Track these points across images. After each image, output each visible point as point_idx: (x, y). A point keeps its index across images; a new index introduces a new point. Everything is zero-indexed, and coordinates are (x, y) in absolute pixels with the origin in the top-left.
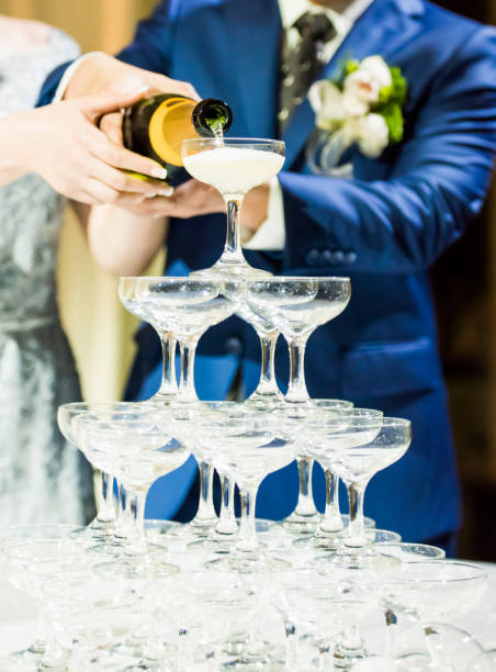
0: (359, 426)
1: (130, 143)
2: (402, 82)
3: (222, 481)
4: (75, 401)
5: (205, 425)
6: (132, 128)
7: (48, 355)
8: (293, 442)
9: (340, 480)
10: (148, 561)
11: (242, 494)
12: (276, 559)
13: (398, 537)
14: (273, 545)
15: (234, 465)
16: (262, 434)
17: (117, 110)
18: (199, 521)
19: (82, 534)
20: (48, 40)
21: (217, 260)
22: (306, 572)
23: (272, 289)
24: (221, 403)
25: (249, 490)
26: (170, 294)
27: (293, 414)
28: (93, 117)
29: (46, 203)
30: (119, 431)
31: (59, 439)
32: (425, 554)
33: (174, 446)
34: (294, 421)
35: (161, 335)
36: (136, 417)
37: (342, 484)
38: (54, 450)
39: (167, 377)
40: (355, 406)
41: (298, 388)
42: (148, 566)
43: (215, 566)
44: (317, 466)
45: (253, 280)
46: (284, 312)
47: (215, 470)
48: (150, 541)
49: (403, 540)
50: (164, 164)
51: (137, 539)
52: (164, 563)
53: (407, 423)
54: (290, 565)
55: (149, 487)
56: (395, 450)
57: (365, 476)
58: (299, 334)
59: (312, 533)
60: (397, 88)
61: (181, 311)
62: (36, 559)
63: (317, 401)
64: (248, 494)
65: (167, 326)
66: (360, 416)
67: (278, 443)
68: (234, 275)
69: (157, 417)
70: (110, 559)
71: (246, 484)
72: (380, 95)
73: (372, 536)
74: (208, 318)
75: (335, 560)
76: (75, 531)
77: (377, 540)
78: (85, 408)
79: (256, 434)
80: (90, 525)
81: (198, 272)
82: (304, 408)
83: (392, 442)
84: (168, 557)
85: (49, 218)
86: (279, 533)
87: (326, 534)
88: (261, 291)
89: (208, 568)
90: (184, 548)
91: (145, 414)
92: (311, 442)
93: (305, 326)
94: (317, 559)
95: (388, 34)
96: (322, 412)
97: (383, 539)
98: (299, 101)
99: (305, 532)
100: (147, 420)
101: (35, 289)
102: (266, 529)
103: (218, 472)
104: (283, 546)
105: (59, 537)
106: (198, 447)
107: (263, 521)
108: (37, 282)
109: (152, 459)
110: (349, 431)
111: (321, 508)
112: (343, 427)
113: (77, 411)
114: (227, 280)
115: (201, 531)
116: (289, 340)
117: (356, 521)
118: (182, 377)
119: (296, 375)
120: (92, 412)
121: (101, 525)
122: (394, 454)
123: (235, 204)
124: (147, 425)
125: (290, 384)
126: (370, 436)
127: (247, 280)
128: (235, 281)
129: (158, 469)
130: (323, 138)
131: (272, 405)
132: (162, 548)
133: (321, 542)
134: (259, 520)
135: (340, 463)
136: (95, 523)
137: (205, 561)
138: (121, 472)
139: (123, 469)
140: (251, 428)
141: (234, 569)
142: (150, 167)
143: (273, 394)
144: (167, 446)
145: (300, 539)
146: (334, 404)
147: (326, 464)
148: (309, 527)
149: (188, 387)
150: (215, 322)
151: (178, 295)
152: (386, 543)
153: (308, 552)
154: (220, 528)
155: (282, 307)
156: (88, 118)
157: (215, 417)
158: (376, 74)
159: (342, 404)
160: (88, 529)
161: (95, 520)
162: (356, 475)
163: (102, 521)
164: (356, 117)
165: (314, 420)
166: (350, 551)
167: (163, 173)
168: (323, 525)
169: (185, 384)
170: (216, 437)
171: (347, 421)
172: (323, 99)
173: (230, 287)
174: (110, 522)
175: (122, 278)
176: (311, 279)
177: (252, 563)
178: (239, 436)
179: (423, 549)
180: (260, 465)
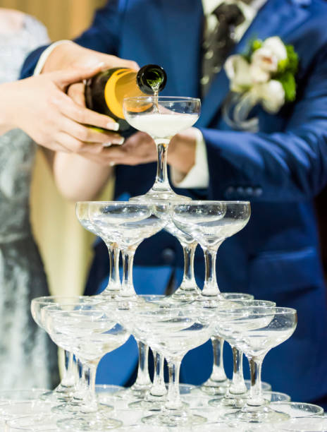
0: (258, 314)
1: (91, 104)
2: (295, 56)
3: (155, 356)
4: (44, 296)
5: (141, 313)
6: (92, 93)
7: (24, 261)
8: (207, 327)
9: (244, 355)
10: (98, 417)
11: (170, 366)
12: (195, 415)
13: (289, 398)
14: (193, 404)
15: (163, 344)
16: (184, 320)
17: (80, 81)
18: (138, 386)
19: (49, 396)
20: (24, 26)
21: (149, 189)
22: (219, 424)
23: (191, 210)
24: (154, 296)
25: (174, 362)
26: (115, 215)
27: (207, 304)
28: (63, 86)
29: (22, 147)
30: (77, 318)
31: (32, 325)
32: (308, 411)
33: (118, 329)
34: (210, 311)
35: (108, 245)
36: (89, 307)
37: (245, 358)
38: (29, 333)
39: (113, 277)
40: (255, 299)
41: (212, 286)
42: (98, 421)
43: (149, 420)
44: (226, 344)
45: (177, 203)
46: (200, 228)
47: (150, 348)
48: (101, 401)
49: (292, 400)
50: (117, 119)
51: (90, 401)
52: (110, 419)
53: (294, 311)
54: (206, 420)
55: (99, 360)
56: (285, 332)
57: (262, 352)
58: (211, 244)
59: (223, 394)
60: (290, 60)
61: (122, 227)
62: (14, 415)
63: (226, 294)
64: (174, 366)
65: (113, 239)
66: (259, 306)
67: (197, 327)
68: (163, 200)
69: (106, 308)
70: (70, 415)
71: (172, 358)
72: (279, 66)
73: (269, 397)
74: (143, 233)
75: (240, 416)
76: (44, 394)
77: (272, 400)
78: (51, 301)
79: (179, 320)
80: (56, 390)
81: (136, 198)
82: (216, 300)
83: (283, 326)
84: (115, 414)
85: (25, 158)
86: (198, 396)
87: (234, 396)
88: (183, 212)
89: (144, 422)
90: (127, 407)
91: (96, 305)
92: (221, 326)
93: (216, 238)
94: (226, 415)
95: (284, 20)
96: (229, 303)
97: (277, 400)
98: (217, 69)
99: (218, 394)
100: (98, 310)
101: (14, 212)
102: (189, 392)
103: (152, 349)
104: (202, 405)
105: (33, 399)
106: (136, 330)
107: (186, 386)
108: (16, 206)
109: (102, 340)
110: (250, 317)
111: (230, 376)
112: (246, 314)
113: (46, 303)
114: (157, 204)
115: (140, 393)
116: (204, 249)
117: (255, 386)
118: (124, 277)
119: (209, 275)
120: (57, 305)
121: (64, 389)
122: (283, 335)
123: (163, 146)
124: (98, 314)
125: (205, 282)
126: (266, 321)
127: (173, 203)
128: (164, 205)
129: (106, 347)
130: (235, 98)
131: (192, 298)
132: (109, 406)
133: (230, 402)
134: (183, 385)
135: (244, 342)
136: (59, 388)
137: (142, 417)
138: (78, 350)
139: (79, 348)
140: (176, 316)
141: (164, 423)
142: (107, 122)
143: (193, 290)
144: (112, 329)
145: (214, 400)
146: (239, 297)
147: (233, 343)
148: (221, 390)
149: (128, 285)
150: (148, 236)
151: (120, 215)
152: (279, 402)
153: (220, 409)
154: (154, 391)
155: (198, 224)
156: (59, 87)
157: (148, 307)
158: (275, 50)
159: (245, 297)
160: (55, 393)
161: (60, 385)
162: (256, 351)
163: (64, 386)
164: (260, 83)
165: (224, 309)
166: (252, 409)
167: (115, 126)
168: (231, 389)
169: (126, 283)
170: (149, 323)
171: (248, 309)
172: (235, 69)
173: (160, 209)
174: (70, 387)
175: (79, 203)
176: (220, 203)
177: (177, 419)
178: (167, 321)
179: (307, 407)
180: (183, 344)
